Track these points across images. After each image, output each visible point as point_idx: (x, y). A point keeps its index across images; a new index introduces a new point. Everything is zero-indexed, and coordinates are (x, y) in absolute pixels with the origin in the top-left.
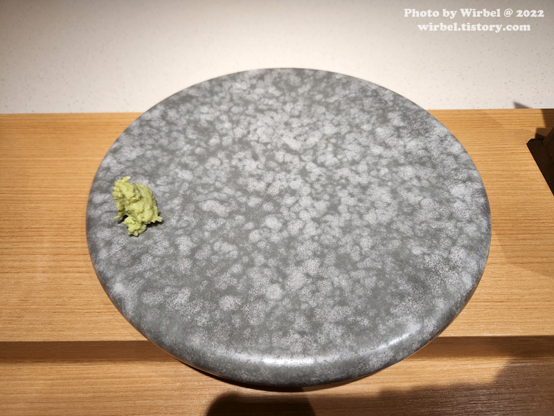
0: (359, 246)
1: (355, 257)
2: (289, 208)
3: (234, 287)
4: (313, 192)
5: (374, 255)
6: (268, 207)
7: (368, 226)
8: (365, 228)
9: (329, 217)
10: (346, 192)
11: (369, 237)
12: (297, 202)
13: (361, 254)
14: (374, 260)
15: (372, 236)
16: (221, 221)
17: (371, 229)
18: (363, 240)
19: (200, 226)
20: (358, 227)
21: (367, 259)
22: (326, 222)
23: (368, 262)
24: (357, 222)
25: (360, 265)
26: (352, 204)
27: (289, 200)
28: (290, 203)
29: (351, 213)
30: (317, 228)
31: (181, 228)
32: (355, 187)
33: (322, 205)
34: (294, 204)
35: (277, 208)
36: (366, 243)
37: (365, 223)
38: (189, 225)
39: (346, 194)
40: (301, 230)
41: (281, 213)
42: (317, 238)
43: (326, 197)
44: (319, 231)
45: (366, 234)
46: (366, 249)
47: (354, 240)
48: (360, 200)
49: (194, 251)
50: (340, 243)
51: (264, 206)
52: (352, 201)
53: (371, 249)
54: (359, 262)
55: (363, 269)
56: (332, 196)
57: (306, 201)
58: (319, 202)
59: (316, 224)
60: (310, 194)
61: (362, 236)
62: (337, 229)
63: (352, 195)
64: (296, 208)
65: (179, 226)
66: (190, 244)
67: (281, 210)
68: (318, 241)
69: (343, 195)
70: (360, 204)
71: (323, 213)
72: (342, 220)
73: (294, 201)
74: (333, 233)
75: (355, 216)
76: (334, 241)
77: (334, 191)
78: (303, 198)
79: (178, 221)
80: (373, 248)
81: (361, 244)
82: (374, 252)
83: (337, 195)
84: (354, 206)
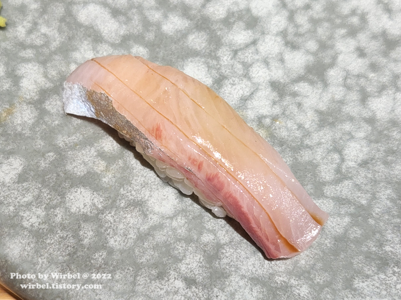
0: (341, 155)
1: (326, 173)
2: (235, 52)
3: (98, 175)
4: (291, 30)
5: (361, 177)
6: (197, 41)
7: (371, 121)
8: (363, 124)
9: (303, 88)
10: (352, 43)
11: (364, 143)
12: (254, 43)
13: (338, 171)
14: (358, 187)
15: (371, 142)
16: (105, 50)
17: (374, 128)
18: (352, 144)
19: (66, 50)
20: (351, 119)
21: (346, 182)
22: (295, 95)
23: (345, 189)
24: (353, 108)
25: (329, 190)
26: (356, 72)
27: (240, 36)
28: (240, 42)
29: (348, 88)
30: (274, 103)
31: (32, 46)
32: (374, 37)
33: (298, 61)
34: (247, 46)
35: (212, 47)
36: (355, 151)
37: (366, 114)
38: (46, 44)
39: (352, 48)
40: (244, 100)
41: (217, 58)
42: (268, 121)
43: (312, 45)
44: (277, 110)
45: (362, 134)
46: (351, 164)
47: (334, 141)
48: (374, 67)
49: (44, 94)
50: (307, 142)
51: (191, 38)
52: (357, 65)
53: (360, 165)
54: (331, 183)
55: (333, 198)
56: (323, 46)
57: (271, 45)
58: (295, 53)
59: (275, 94)
60: (284, 34)
61: (352, 137)
62: (311, 114)
63: (361, 52)
64: (248, 56)
65: (29, 41)
66: (42, 80)
67: (220, 53)
68: (268, 128)
69: (345, 48)
70: (372, 75)
71: (294, 75)
72: (327, 97)
73: (248, 41)
74: (300, 118)
75: (354, 96)
76: (298, 134)
77: (331, 37)
78: (268, 38)
79: (30, 32)
80: (364, 164)
81: (346, 152)
82: (363, 172)
83: (332, 47)
84: (359, 76)
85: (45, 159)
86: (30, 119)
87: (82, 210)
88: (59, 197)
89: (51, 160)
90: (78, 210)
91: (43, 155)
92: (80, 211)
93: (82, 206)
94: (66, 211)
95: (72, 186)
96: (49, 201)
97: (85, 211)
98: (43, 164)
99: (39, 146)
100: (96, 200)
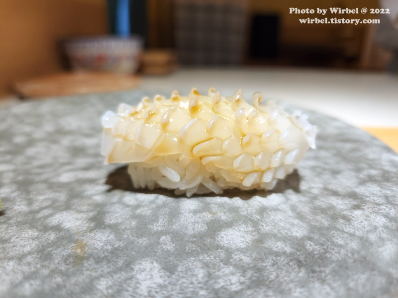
85: (164, 244)
86: (108, 237)
87: (247, 240)
88: (219, 250)
89: (169, 240)
90: (244, 243)
91: (159, 243)
92: (248, 242)
93: (242, 239)
94: (240, 251)
95: (213, 238)
96: (217, 259)
97: (250, 239)
98: (169, 248)
99: (145, 242)
100: (242, 229)
